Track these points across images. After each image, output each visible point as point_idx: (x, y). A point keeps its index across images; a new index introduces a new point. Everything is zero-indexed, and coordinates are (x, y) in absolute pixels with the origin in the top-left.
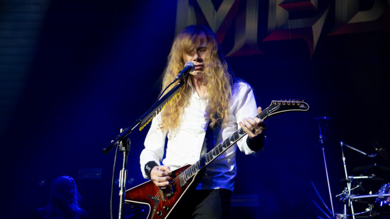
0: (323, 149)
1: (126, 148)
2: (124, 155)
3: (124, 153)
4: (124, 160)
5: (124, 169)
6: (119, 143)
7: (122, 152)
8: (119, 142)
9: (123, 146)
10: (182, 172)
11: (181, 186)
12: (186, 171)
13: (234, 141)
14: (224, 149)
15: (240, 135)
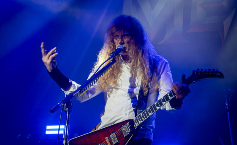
0: (228, 113)
1: (69, 109)
2: (68, 114)
3: (68, 112)
4: (67, 118)
5: (67, 124)
6: (64, 106)
7: (66, 112)
8: (64, 104)
9: (67, 108)
10: (123, 125)
11: (125, 136)
12: (127, 125)
13: (165, 102)
14: (158, 108)
15: (170, 98)
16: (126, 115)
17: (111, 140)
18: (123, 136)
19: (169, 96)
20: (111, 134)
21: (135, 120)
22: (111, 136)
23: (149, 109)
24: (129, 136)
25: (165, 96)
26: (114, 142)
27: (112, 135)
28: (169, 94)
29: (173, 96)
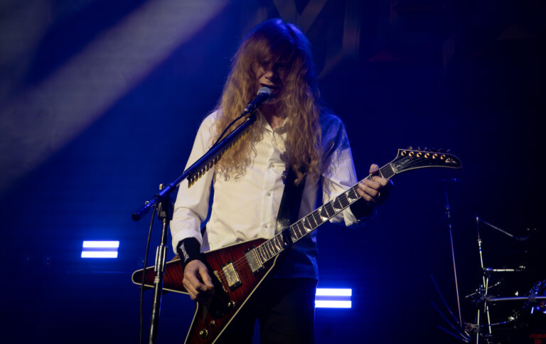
0: (450, 226)
1: (166, 213)
2: (164, 224)
3: (164, 220)
4: (164, 230)
5: (162, 244)
6: (157, 206)
7: (161, 219)
9: (163, 211)
10: (251, 249)
11: (253, 271)
12: (258, 249)
13: (340, 208)
14: (325, 219)
15: (350, 201)
16: (266, 227)
17: (225, 278)
18: (251, 271)
19: (349, 197)
20: (224, 265)
21: (276, 241)
22: (224, 269)
23: (306, 221)
24: (262, 271)
25: (339, 197)
26: (232, 280)
27: (227, 268)
28: (347, 193)
29: (355, 197)
